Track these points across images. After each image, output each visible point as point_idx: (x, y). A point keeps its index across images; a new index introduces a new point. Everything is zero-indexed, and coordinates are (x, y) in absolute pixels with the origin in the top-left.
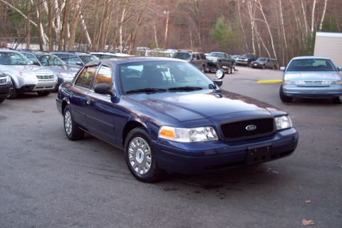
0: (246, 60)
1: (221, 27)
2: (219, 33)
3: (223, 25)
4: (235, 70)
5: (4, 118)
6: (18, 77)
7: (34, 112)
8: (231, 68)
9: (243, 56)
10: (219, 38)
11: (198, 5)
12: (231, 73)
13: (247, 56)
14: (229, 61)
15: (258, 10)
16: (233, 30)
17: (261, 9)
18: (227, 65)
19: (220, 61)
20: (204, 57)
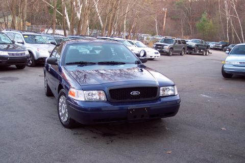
0: (221, 46)
1: (204, 21)
2: (203, 25)
3: (206, 19)
4: (209, 53)
5: (18, 79)
6: (36, 52)
7: (40, 76)
8: (206, 51)
9: (219, 43)
10: (202, 29)
11: (191, 4)
12: (206, 55)
13: (222, 43)
14: (205, 46)
15: (232, 9)
16: (214, 23)
17: (234, 8)
18: (203, 49)
19: (197, 45)
20: (184, 42)
